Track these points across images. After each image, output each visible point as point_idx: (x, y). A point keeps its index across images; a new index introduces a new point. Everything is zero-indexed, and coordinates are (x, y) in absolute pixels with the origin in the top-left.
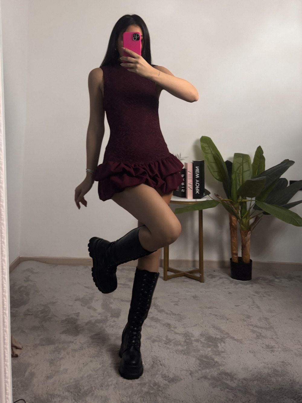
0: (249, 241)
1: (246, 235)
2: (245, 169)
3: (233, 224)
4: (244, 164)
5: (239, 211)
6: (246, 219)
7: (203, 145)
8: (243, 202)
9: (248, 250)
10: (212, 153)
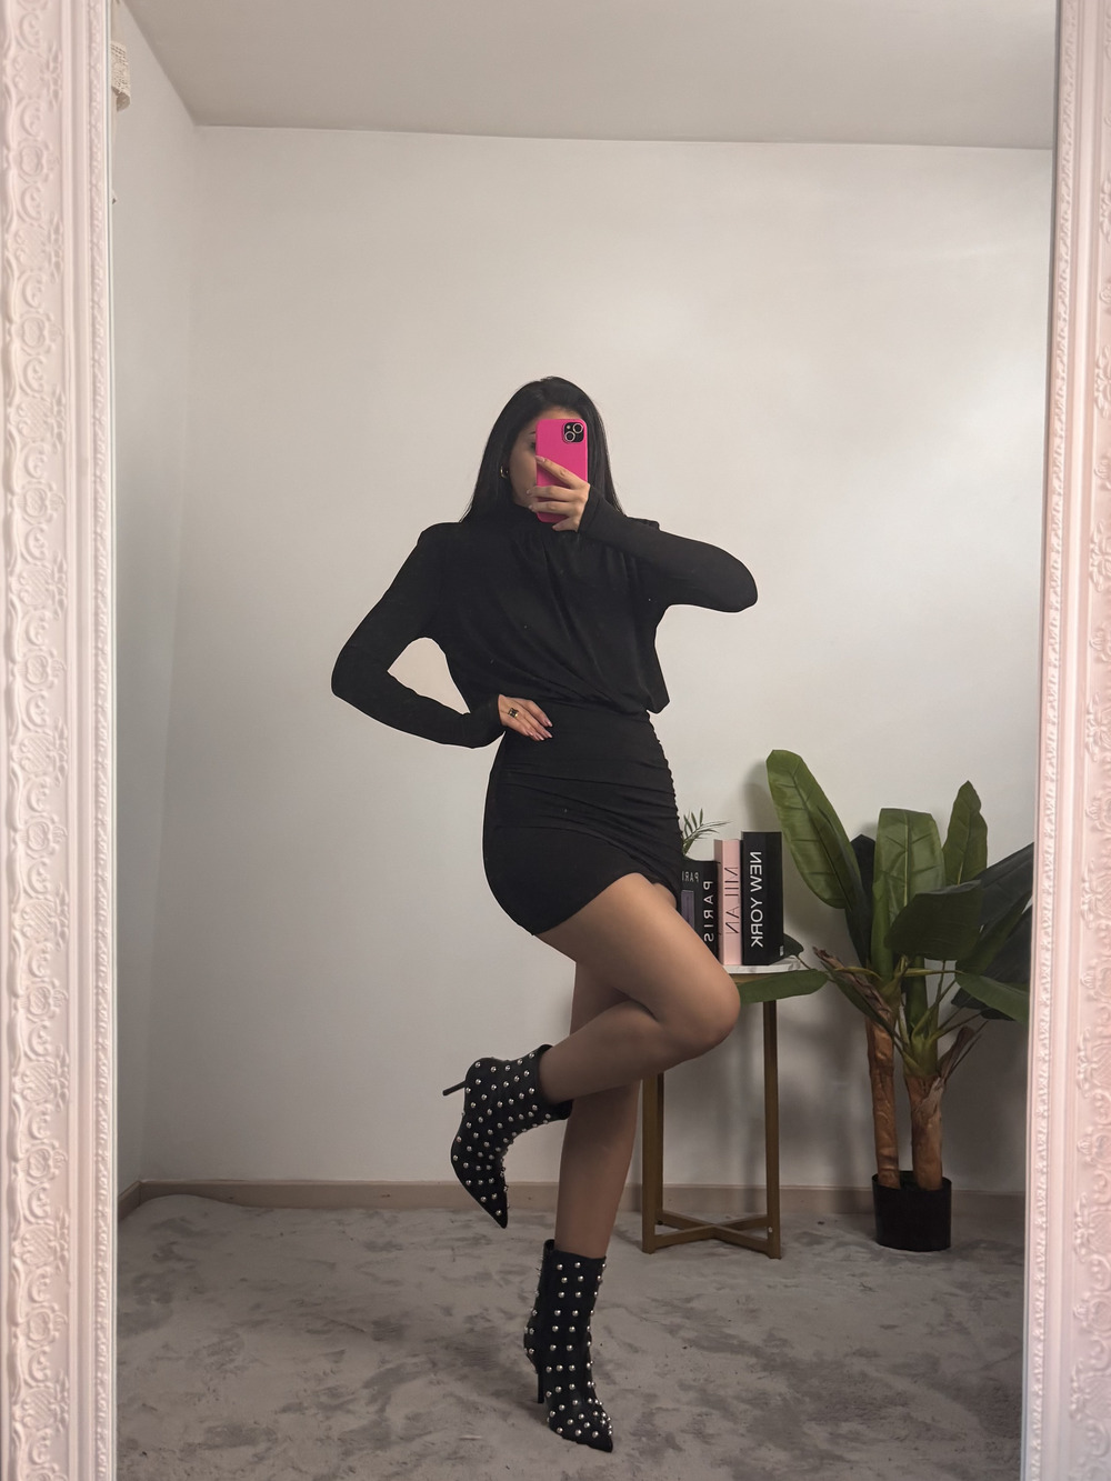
0: (939, 1114)
1: (926, 1095)
2: (919, 864)
3: (879, 1055)
4: (916, 848)
5: (901, 1008)
6: (926, 1037)
7: (775, 781)
8: (913, 979)
9: (937, 1146)
10: (806, 809)
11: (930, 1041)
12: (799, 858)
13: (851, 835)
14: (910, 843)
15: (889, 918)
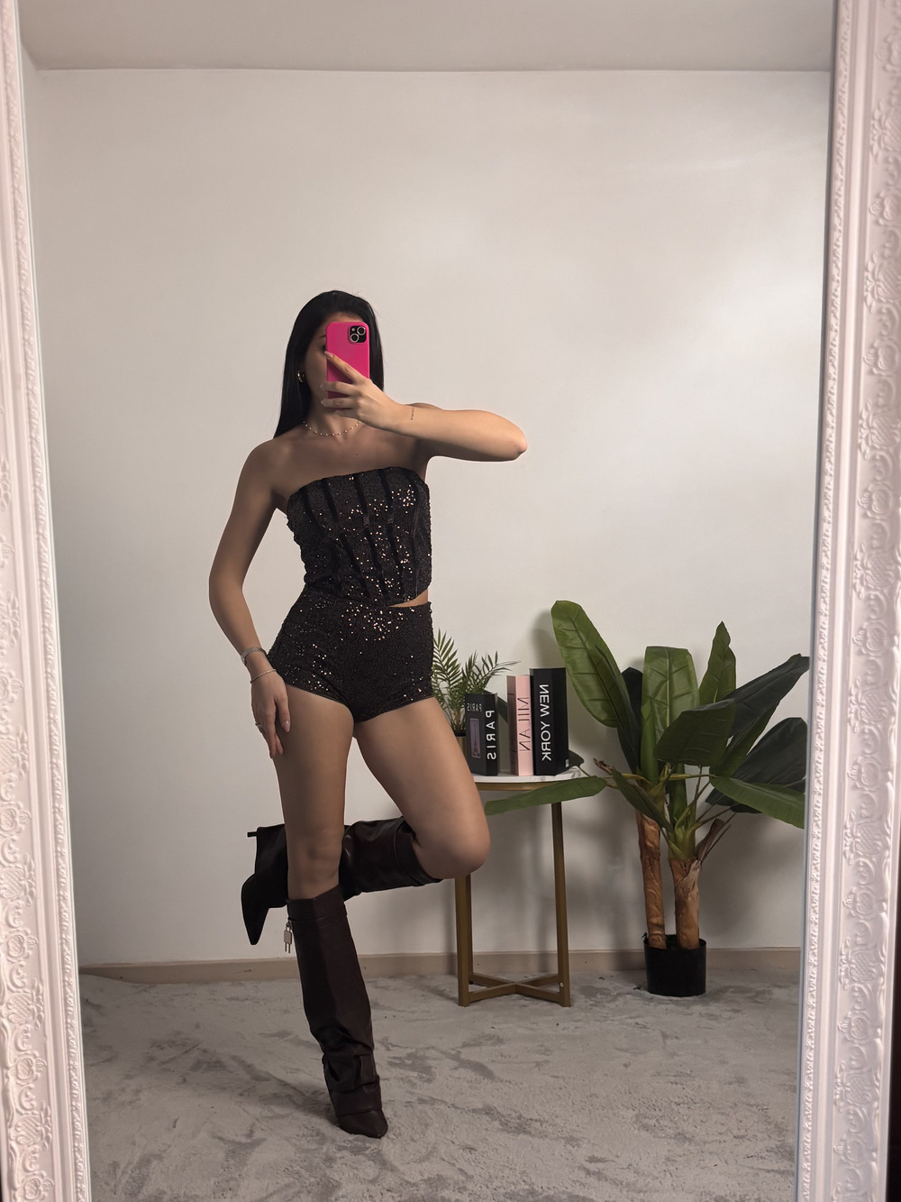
0: (696, 889)
1: (687, 873)
2: (676, 693)
3: (649, 844)
4: (676, 677)
5: (666, 806)
6: (686, 828)
7: (559, 626)
8: (675, 782)
9: (695, 915)
10: (585, 648)
11: (690, 832)
12: (580, 689)
13: (622, 668)
14: (671, 674)
15: (655, 735)
